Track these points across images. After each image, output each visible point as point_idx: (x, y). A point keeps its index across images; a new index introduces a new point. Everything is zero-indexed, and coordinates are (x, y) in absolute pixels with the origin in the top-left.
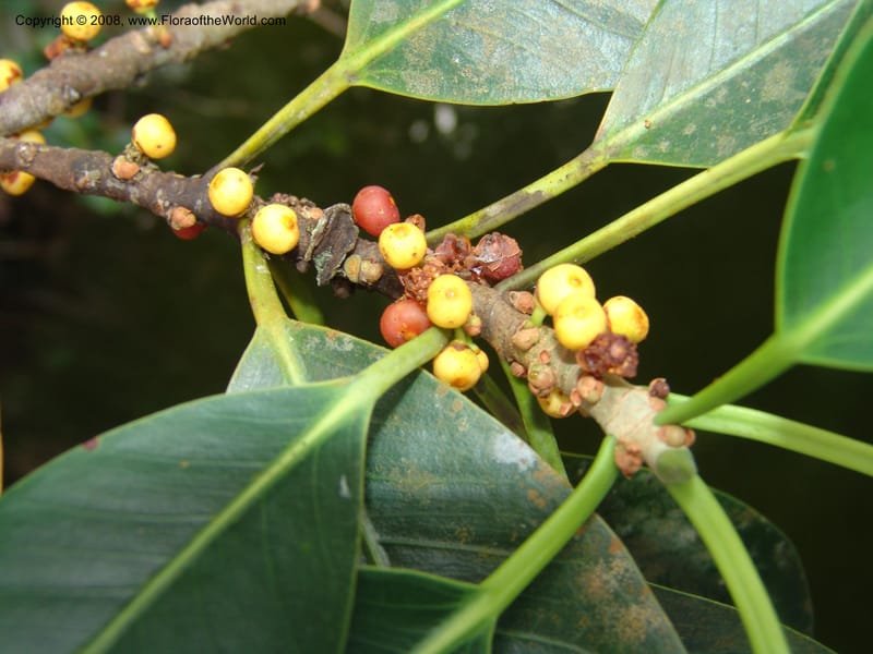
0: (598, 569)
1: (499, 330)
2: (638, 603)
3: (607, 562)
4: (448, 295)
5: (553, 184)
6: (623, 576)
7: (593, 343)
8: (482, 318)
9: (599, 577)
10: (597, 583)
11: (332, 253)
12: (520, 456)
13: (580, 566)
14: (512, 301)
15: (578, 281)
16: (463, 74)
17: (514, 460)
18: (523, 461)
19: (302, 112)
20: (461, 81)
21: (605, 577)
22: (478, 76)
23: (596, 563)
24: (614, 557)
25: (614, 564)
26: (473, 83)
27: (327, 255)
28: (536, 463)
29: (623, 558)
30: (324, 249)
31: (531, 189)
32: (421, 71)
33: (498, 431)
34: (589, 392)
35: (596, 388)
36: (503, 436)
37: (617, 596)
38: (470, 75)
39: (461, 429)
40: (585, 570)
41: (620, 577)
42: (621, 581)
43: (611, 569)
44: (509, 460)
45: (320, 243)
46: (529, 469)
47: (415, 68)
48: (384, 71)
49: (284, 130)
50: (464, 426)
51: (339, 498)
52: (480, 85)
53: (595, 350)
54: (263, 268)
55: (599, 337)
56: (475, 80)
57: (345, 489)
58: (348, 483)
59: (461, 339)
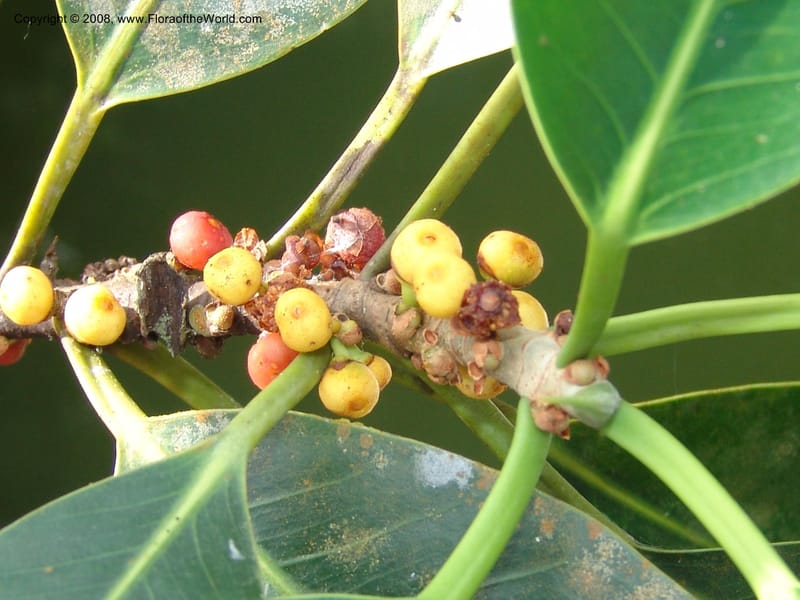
0: (585, 562)
1: (380, 326)
2: (641, 583)
3: (592, 550)
4: (297, 315)
5: (380, 125)
6: (615, 559)
7: (464, 303)
8: (356, 320)
9: (591, 570)
10: (590, 579)
11: (170, 314)
12: (455, 471)
13: (564, 566)
14: (382, 287)
15: (432, 238)
16: (222, 42)
17: (449, 478)
18: (460, 475)
19: (68, 162)
20: (222, 49)
21: (596, 568)
22: (238, 36)
23: (581, 556)
24: (597, 542)
25: (600, 550)
26: (238, 46)
27: (166, 319)
28: (474, 472)
29: (607, 539)
30: (159, 313)
31: (357, 143)
32: (175, 57)
33: (420, 452)
34: (484, 360)
35: (489, 352)
36: (427, 456)
37: (616, 583)
38: (229, 39)
39: (380, 466)
40: (573, 569)
41: (612, 562)
42: (614, 566)
43: (600, 556)
44: (444, 480)
45: (150, 309)
46: (471, 481)
47: (165, 57)
48: (135, 75)
49: (59, 193)
50: (382, 462)
51: (230, 560)
52: (246, 45)
53: (468, 310)
54: (100, 369)
55: (467, 294)
56: (238, 41)
57: (235, 553)
58: (238, 547)
59: (341, 352)
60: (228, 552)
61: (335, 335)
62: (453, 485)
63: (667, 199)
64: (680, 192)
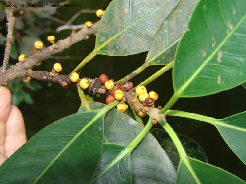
1: (129, 100)
4: (118, 93)
5: (138, 71)
7: (146, 100)
8: (126, 98)
9: (151, 144)
10: (150, 146)
11: (96, 88)
14: (131, 94)
15: (143, 89)
17: (133, 124)
18: (135, 124)
19: (88, 60)
20: (119, 51)
23: (150, 142)
24: (153, 140)
28: (137, 124)
30: (94, 87)
31: (134, 72)
32: (111, 50)
34: (146, 109)
40: (148, 143)
41: (155, 144)
43: (153, 143)
47: (109, 50)
48: (103, 51)
49: (84, 64)
50: (123, 118)
51: (99, 130)
52: (123, 52)
53: (146, 101)
54: (82, 92)
55: (147, 98)
56: (122, 51)
57: (100, 129)
58: (101, 128)
59: (122, 102)
60: (99, 129)
61: (122, 99)
62: (133, 125)
63: (188, 92)
64: (190, 91)
